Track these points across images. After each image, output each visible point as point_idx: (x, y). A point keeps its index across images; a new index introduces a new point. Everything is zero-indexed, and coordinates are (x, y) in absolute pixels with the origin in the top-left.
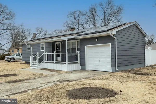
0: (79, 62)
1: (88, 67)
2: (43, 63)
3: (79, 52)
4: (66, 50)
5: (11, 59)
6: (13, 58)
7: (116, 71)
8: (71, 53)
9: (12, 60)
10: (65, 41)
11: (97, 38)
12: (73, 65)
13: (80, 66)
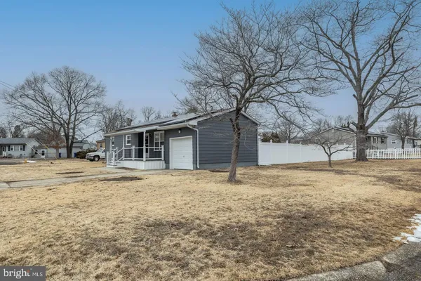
0: (163, 158)
1: (173, 165)
2: (122, 160)
3: (163, 146)
4: (144, 144)
5: (95, 156)
6: (98, 156)
7: (197, 169)
8: (154, 148)
9: (96, 159)
10: (142, 133)
11: (180, 129)
12: (153, 162)
13: (165, 165)
